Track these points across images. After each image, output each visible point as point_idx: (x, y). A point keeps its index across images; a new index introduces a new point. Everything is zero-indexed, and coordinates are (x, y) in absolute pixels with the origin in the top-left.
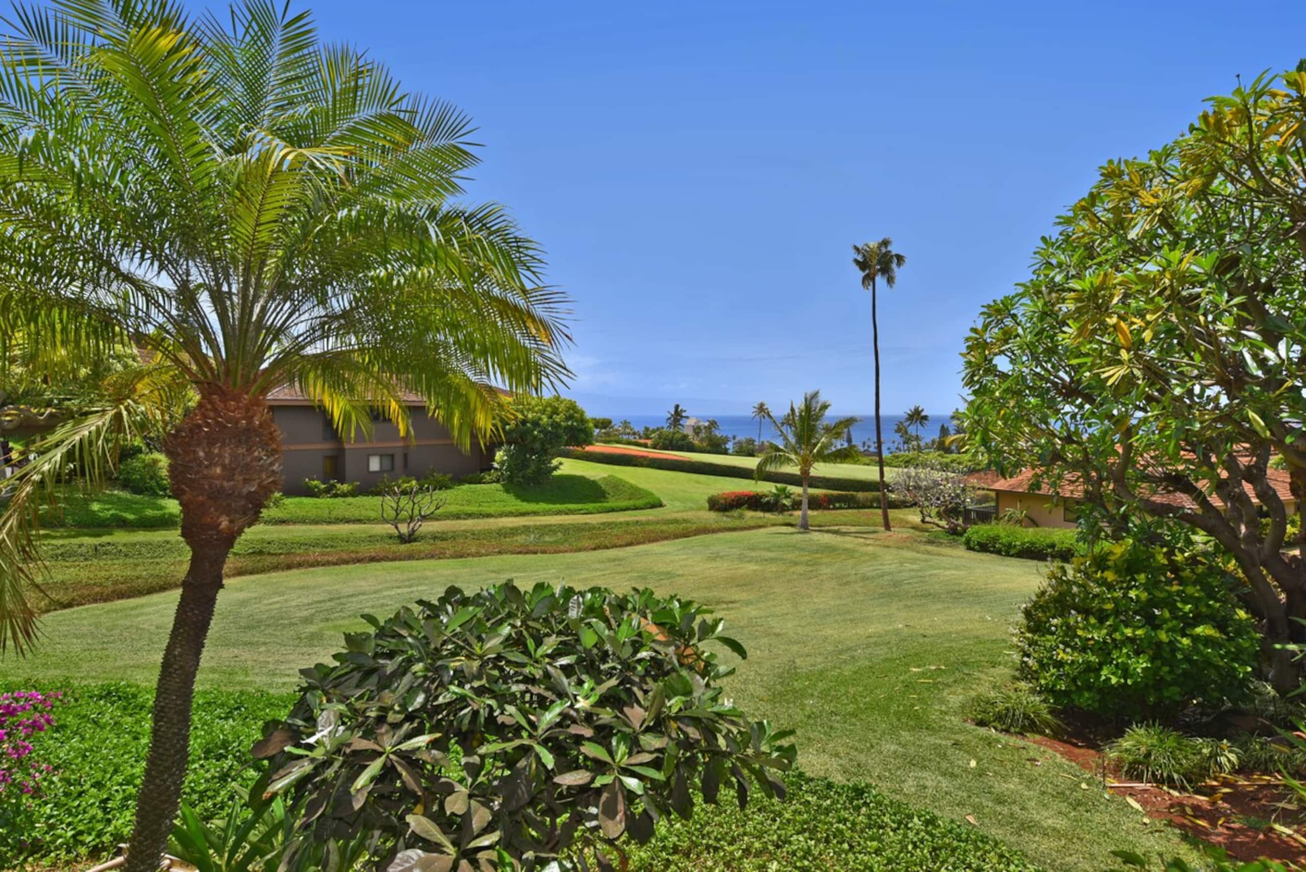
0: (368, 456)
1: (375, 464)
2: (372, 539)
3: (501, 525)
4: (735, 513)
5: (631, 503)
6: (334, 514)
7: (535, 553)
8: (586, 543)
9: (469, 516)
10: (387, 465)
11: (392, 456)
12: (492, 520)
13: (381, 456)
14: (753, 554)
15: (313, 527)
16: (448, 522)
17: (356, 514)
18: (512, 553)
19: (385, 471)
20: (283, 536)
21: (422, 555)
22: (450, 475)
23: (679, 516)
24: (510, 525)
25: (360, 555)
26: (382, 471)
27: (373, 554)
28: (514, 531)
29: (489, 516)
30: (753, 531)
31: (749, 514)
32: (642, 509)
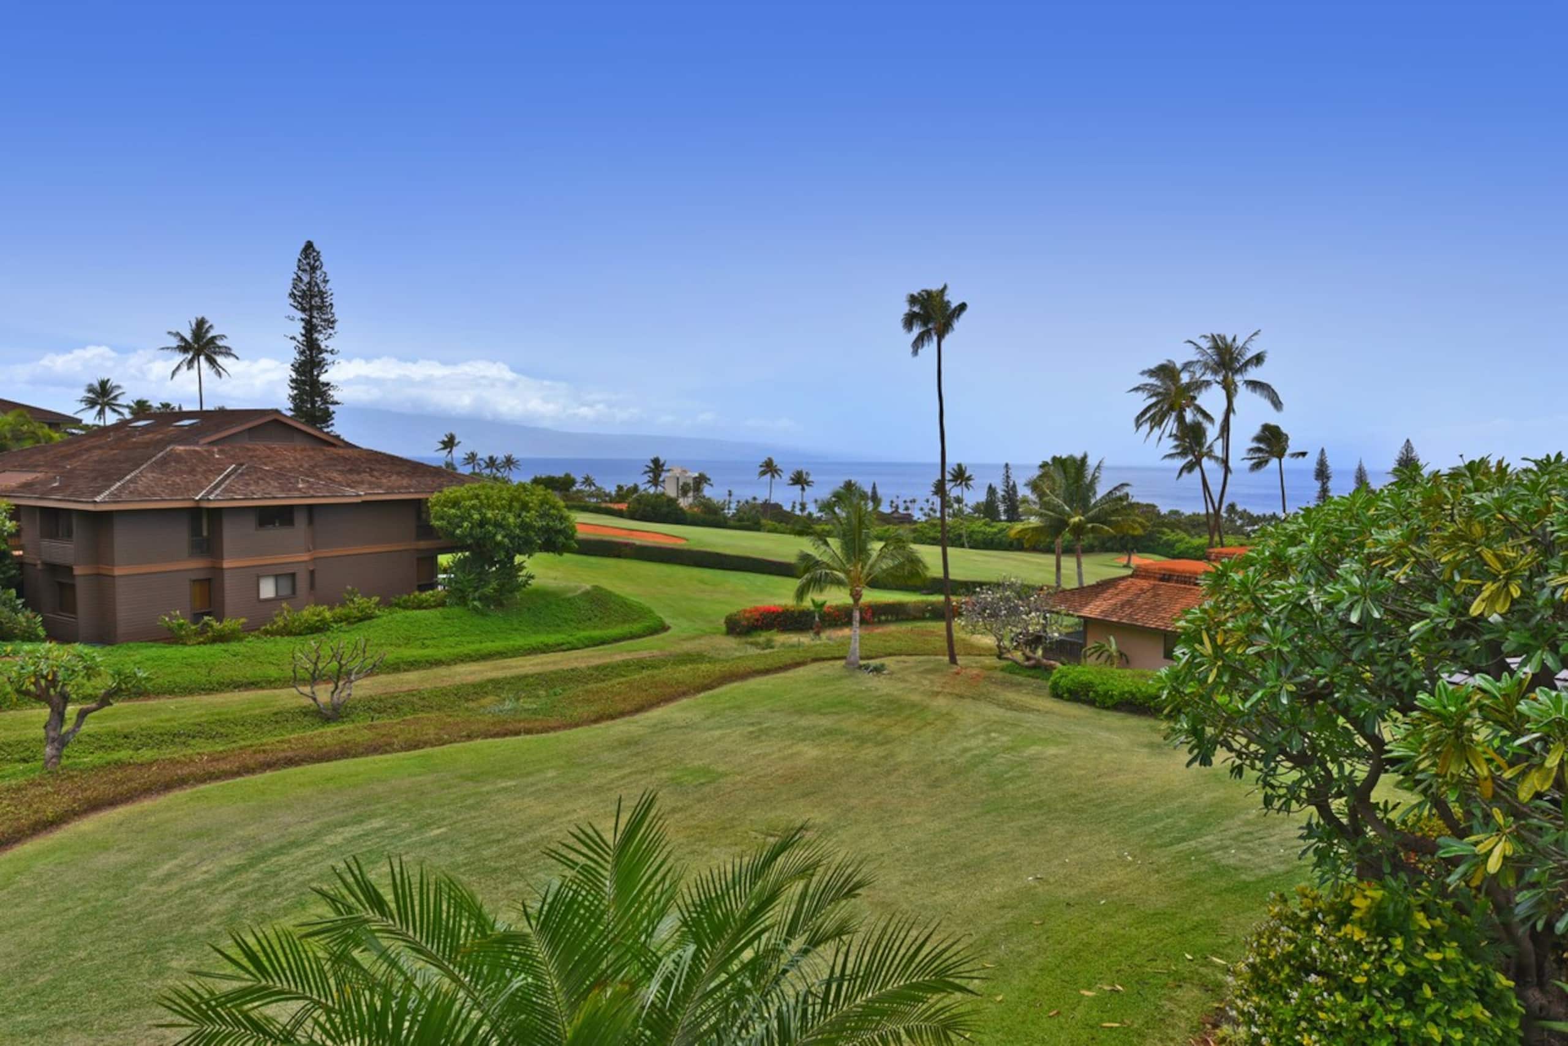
0: (259, 577)
1: (267, 589)
2: (280, 718)
3: (458, 680)
4: (762, 637)
5: (626, 629)
6: (216, 676)
7: (517, 733)
8: (583, 711)
9: (413, 665)
10: (286, 591)
11: (293, 575)
12: (442, 671)
13: (277, 577)
14: (803, 722)
15: (188, 700)
16: (383, 678)
17: (249, 672)
18: (487, 735)
19: (285, 598)
20: (145, 721)
21: (361, 750)
22: (376, 599)
23: (688, 646)
24: (470, 679)
25: (270, 757)
26: (278, 599)
27: (290, 754)
28: (480, 689)
29: (438, 663)
30: (790, 674)
31: (781, 638)
32: (639, 636)
